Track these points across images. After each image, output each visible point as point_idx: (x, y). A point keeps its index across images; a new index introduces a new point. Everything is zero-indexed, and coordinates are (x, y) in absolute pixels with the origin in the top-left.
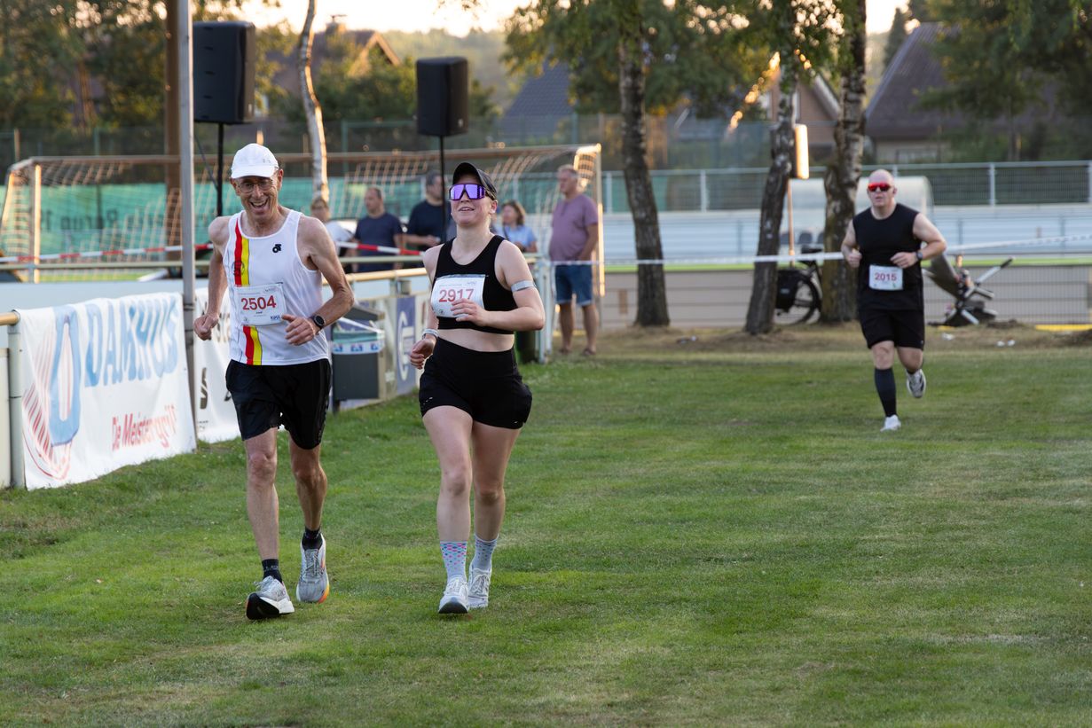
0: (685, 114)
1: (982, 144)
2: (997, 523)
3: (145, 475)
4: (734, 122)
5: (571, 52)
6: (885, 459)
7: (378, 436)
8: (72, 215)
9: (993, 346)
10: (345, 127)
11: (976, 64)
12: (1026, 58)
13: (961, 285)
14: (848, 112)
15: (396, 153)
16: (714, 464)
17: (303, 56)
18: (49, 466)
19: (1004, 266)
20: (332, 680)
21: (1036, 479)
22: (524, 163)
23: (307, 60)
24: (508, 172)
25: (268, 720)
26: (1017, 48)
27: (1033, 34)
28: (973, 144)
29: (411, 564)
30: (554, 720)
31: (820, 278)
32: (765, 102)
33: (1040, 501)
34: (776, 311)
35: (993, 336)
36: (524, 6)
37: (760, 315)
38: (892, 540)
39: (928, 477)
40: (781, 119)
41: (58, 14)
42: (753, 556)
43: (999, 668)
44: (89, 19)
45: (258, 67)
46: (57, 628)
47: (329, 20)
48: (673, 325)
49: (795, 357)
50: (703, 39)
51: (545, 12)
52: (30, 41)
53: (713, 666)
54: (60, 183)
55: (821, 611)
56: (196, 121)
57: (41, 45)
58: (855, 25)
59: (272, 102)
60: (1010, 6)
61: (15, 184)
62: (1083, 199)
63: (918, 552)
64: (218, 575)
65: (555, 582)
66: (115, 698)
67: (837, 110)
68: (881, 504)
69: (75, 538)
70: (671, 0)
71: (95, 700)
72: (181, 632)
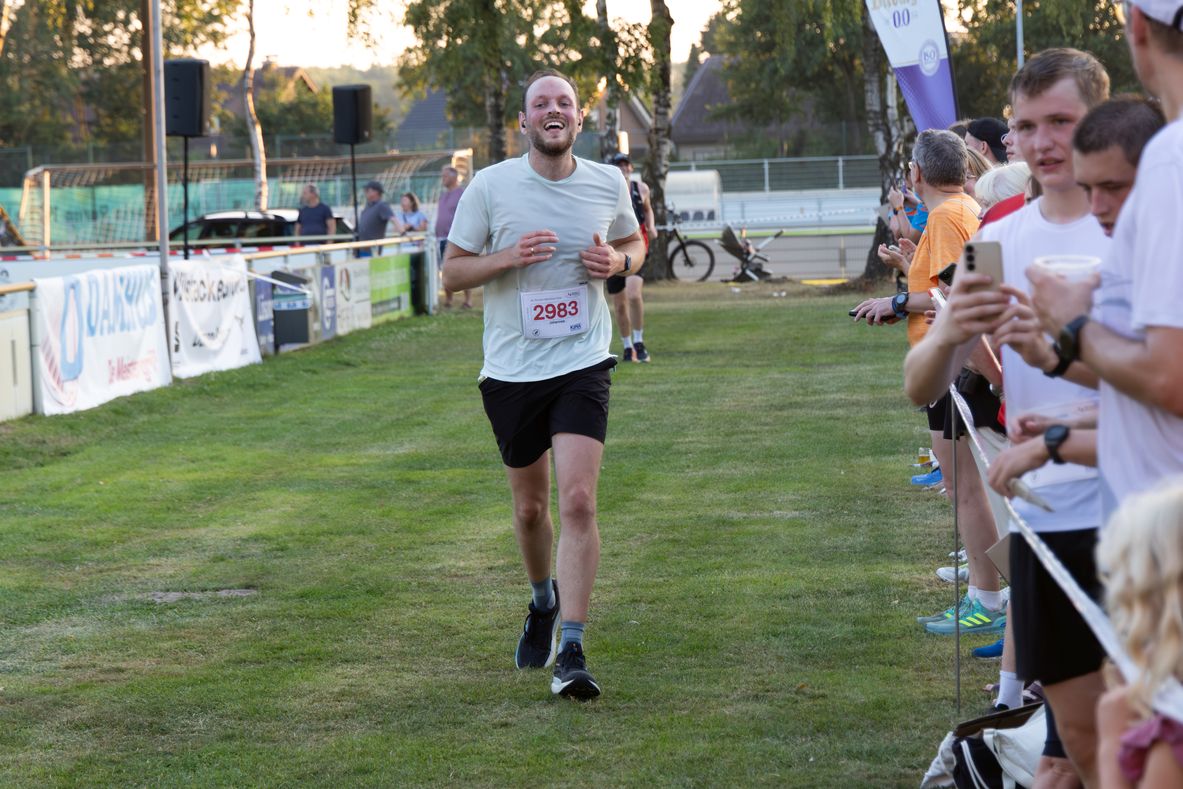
1: (758, 146)
2: (777, 428)
3: (134, 403)
5: (447, 80)
6: (692, 381)
7: (309, 371)
8: (73, 210)
9: (770, 297)
10: (278, 140)
11: (753, 85)
12: (790, 80)
13: (745, 251)
14: (658, 122)
15: (317, 158)
17: (246, 86)
18: (62, 397)
19: (777, 236)
20: (280, 554)
21: (806, 394)
22: (413, 164)
23: (249, 88)
24: (402, 171)
25: (232, 584)
26: (783, 72)
27: (795, 61)
28: (751, 145)
29: (337, 466)
30: (448, 580)
32: (595, 116)
33: (809, 411)
35: (769, 289)
36: (411, 47)
38: (699, 442)
39: (724, 395)
40: (608, 127)
41: (59, 58)
43: (782, 536)
44: (83, 61)
45: (213, 96)
46: (70, 518)
47: (265, 60)
51: (427, 51)
52: (39, 78)
54: (64, 185)
55: (647, 496)
56: (168, 135)
57: (48, 82)
58: (663, 56)
59: (222, 123)
60: (778, 39)
61: (30, 186)
62: (835, 185)
63: (718, 451)
64: (191, 476)
65: (446, 477)
66: (116, 570)
67: (650, 121)
68: (689, 415)
69: (83, 451)
70: (522, 40)
71: (101, 571)
72: (164, 519)
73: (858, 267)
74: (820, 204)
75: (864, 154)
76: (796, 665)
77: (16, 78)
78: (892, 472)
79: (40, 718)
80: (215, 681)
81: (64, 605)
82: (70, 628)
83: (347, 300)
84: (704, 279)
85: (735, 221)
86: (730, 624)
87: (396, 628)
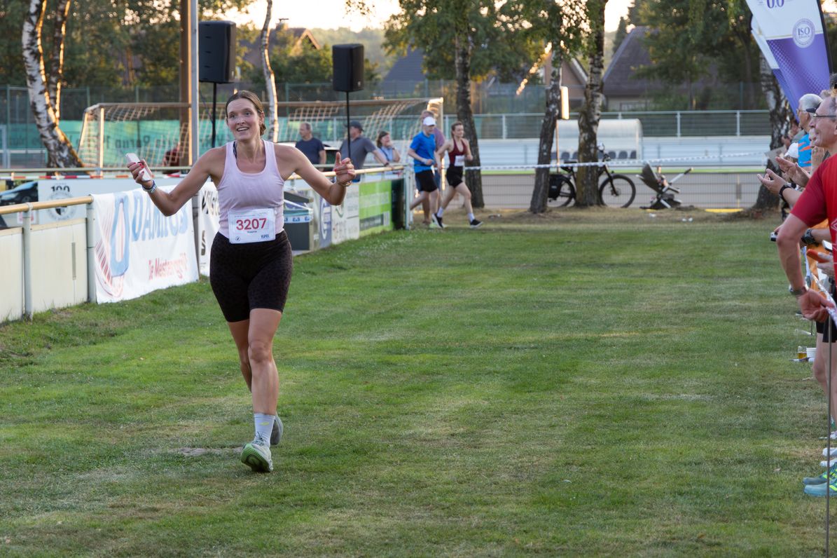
0: (493, 79)
1: (672, 100)
2: (684, 327)
3: (168, 295)
4: (523, 86)
6: (616, 288)
7: (309, 272)
8: (122, 139)
9: (680, 221)
10: (287, 86)
11: (669, 51)
13: (660, 184)
14: (593, 79)
15: (318, 102)
16: (512, 291)
17: (263, 43)
18: (111, 289)
19: (686, 173)
21: (707, 300)
22: (396, 109)
23: (266, 45)
24: (387, 114)
27: (704, 33)
28: (667, 100)
29: (331, 350)
30: (418, 444)
31: (575, 180)
32: (542, 73)
33: (710, 315)
34: (549, 199)
35: (679, 215)
36: (396, 14)
37: (539, 201)
38: (621, 337)
39: (642, 299)
41: (114, 17)
42: (538, 346)
43: (687, 414)
44: (133, 20)
45: (236, 50)
46: (117, 387)
47: (278, 22)
48: (486, 207)
49: (560, 227)
50: (505, 35)
51: (408, 18)
52: (98, 33)
53: (515, 412)
54: (115, 119)
55: (576, 380)
56: (200, 81)
57: (104, 36)
58: (598, 27)
59: (243, 72)
60: (690, 16)
61: (88, 119)
62: (733, 133)
63: (636, 344)
64: (214, 355)
65: (418, 361)
66: (153, 429)
67: (586, 79)
68: (614, 315)
69: (127, 332)
70: (484, 11)
71: (140, 430)
72: (192, 389)
73: (751, 199)
74: (721, 148)
75: (757, 109)
76: (696, 519)
77: (79, 33)
78: (776, 365)
79: (91, 547)
80: (231, 520)
81: (110, 457)
82: (115, 475)
83: (341, 216)
84: (627, 206)
85: (653, 161)
86: (644, 484)
87: (376, 481)
